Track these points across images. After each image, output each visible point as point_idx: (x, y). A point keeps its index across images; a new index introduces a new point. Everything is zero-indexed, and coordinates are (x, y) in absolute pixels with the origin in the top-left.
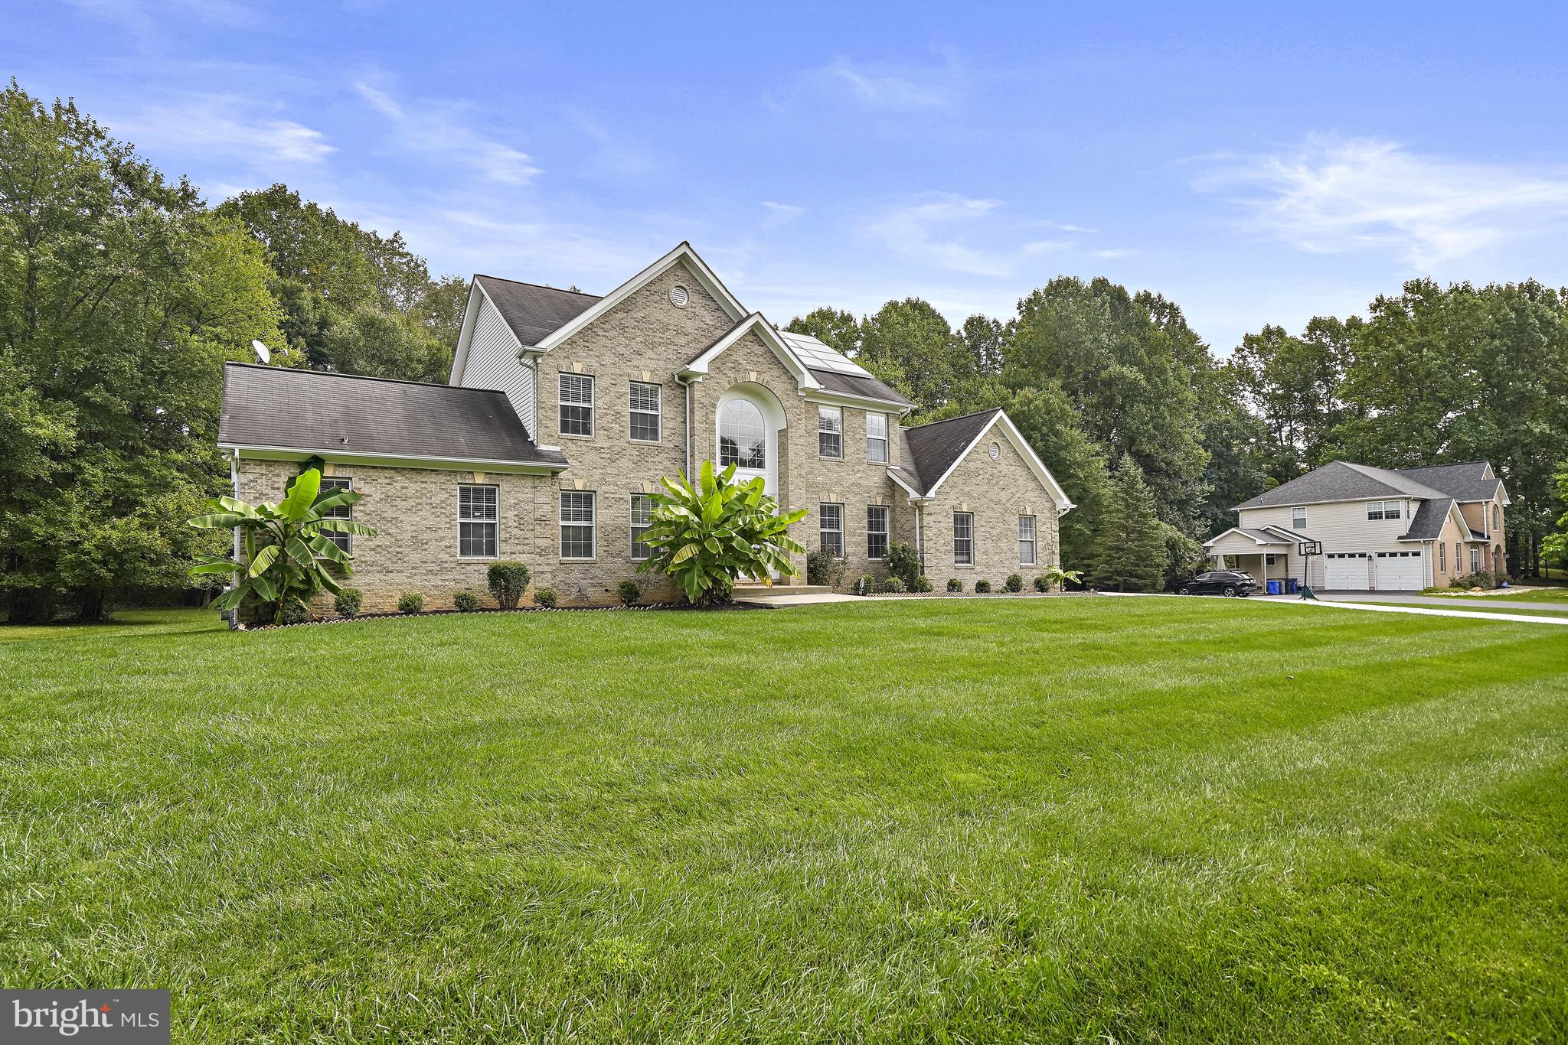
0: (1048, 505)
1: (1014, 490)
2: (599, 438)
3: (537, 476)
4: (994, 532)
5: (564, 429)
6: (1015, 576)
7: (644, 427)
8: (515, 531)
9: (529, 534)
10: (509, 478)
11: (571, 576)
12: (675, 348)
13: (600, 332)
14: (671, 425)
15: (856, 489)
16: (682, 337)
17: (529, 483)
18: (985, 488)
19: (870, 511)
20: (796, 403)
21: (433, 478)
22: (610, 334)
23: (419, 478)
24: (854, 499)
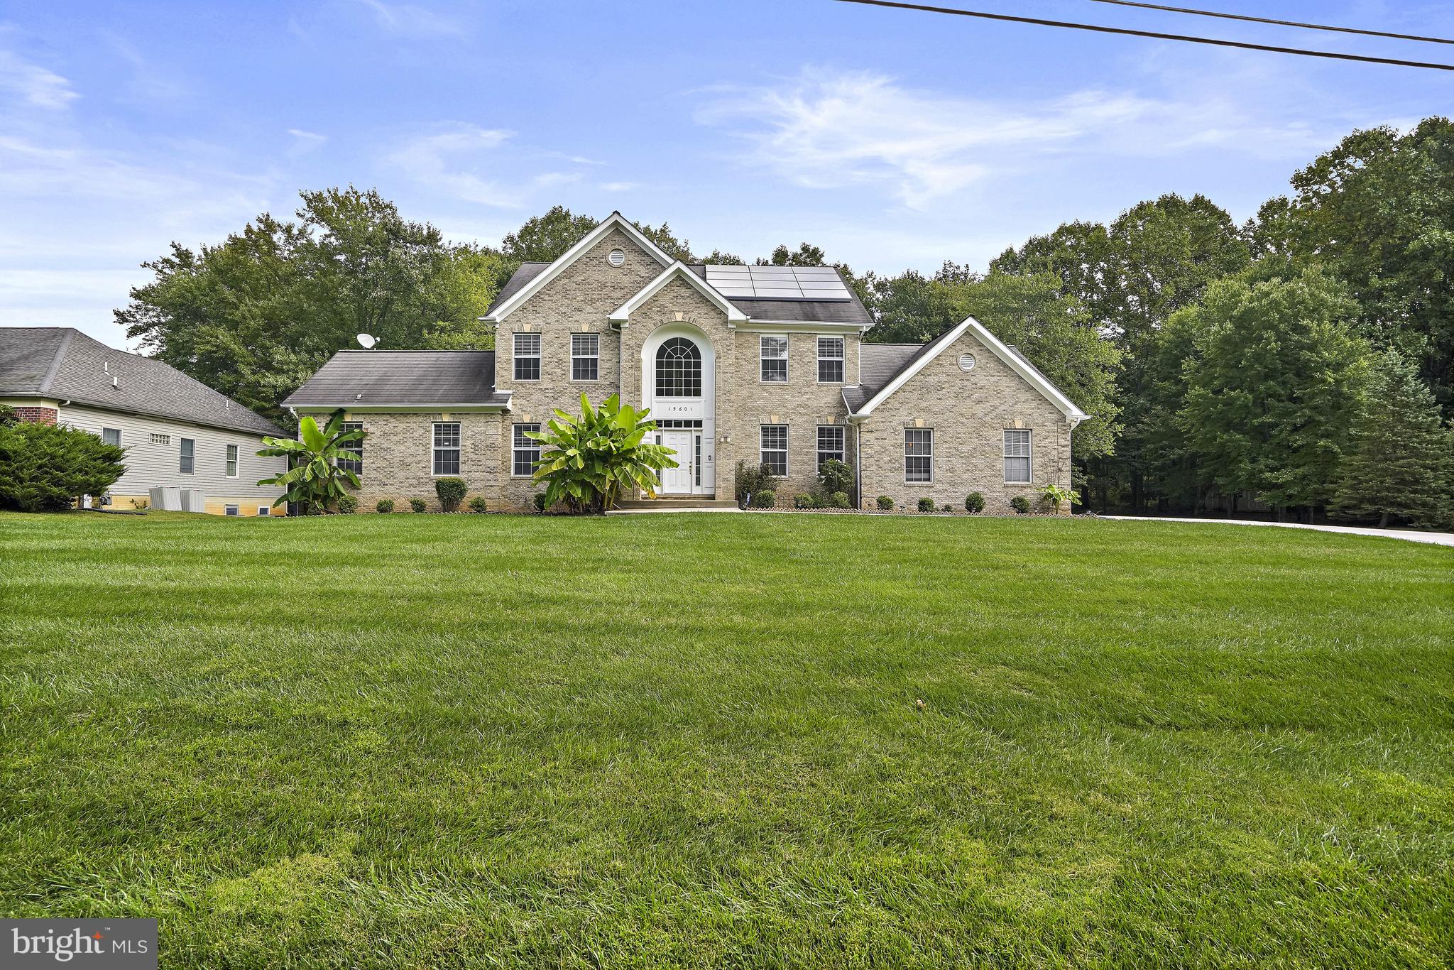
0: (1054, 416)
1: (997, 402)
2: (544, 381)
3: (489, 413)
4: (964, 448)
5: (518, 376)
6: (976, 493)
7: (586, 369)
8: (471, 456)
9: (482, 458)
10: (467, 416)
11: (520, 489)
12: (612, 301)
13: (546, 298)
14: (608, 365)
15: (802, 410)
16: (618, 291)
17: (482, 419)
18: (952, 402)
19: (821, 430)
20: (725, 335)
21: (414, 419)
22: (554, 298)
23: (405, 419)
24: (799, 420)
